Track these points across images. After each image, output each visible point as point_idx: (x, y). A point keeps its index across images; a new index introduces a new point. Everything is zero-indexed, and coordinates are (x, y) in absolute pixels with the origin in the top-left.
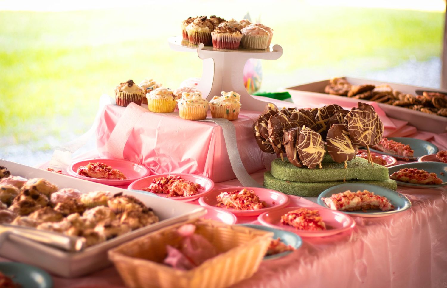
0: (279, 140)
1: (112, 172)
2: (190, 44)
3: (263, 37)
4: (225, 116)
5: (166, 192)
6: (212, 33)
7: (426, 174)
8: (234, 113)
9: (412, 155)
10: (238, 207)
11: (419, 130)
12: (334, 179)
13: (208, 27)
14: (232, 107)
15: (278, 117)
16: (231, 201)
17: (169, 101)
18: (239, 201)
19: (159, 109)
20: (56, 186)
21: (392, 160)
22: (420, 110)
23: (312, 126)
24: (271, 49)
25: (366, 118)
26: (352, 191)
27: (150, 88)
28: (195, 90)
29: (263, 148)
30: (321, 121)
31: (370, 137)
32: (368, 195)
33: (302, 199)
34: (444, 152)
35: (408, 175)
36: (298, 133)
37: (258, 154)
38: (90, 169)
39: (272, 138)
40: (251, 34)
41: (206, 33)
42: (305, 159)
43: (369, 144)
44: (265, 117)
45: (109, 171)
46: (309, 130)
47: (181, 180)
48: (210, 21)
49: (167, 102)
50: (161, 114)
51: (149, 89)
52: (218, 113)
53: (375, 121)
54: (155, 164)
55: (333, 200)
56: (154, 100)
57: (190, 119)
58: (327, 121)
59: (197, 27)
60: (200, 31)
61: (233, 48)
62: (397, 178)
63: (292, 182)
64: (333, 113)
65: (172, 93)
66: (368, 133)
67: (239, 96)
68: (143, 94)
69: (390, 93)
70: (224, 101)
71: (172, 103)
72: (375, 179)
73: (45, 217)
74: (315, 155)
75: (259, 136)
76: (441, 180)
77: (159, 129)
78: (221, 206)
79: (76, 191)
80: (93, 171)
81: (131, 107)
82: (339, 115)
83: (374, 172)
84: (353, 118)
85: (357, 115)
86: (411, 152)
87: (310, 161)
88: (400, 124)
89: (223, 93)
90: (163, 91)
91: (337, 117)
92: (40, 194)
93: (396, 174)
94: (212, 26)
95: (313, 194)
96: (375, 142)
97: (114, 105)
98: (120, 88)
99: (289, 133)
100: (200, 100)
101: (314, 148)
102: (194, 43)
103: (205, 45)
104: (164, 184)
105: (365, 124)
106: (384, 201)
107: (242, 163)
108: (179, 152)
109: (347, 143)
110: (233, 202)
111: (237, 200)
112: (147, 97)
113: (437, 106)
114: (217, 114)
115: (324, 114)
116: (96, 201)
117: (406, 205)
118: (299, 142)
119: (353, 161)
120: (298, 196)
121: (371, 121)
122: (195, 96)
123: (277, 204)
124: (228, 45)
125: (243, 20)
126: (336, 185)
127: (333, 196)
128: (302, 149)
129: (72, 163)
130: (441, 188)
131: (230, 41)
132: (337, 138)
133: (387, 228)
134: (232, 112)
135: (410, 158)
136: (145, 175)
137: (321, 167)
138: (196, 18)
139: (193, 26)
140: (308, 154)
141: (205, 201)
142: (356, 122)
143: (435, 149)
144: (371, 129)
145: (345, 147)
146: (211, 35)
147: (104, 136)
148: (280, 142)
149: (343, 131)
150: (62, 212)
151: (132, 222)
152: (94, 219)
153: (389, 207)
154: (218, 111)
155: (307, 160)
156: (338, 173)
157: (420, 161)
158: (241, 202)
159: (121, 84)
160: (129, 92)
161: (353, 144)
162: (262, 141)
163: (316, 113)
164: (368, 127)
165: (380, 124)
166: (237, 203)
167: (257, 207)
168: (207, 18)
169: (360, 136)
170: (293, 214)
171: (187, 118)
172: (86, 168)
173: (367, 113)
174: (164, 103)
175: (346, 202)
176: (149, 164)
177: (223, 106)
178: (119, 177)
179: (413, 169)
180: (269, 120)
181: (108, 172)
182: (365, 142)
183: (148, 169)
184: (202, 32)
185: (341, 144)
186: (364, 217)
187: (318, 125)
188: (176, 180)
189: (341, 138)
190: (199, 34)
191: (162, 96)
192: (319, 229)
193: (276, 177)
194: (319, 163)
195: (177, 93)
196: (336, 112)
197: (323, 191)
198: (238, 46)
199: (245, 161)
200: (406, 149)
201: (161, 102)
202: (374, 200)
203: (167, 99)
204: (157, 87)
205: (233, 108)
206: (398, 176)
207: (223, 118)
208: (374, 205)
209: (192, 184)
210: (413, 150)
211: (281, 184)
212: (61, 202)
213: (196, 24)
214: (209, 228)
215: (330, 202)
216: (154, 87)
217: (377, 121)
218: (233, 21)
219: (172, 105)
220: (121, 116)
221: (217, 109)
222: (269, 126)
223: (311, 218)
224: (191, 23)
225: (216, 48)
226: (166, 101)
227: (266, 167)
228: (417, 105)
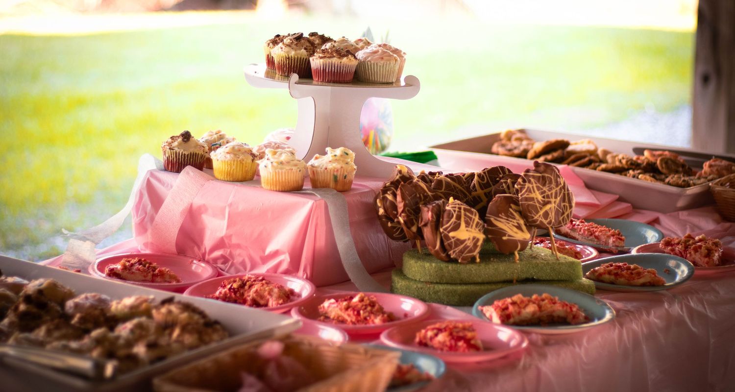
0: (414, 221)
1: (158, 271)
2: (277, 76)
3: (389, 64)
4: (332, 184)
5: (241, 301)
6: (311, 59)
7: (641, 270)
8: (346, 180)
9: (622, 244)
10: (351, 321)
11: (636, 208)
12: (499, 279)
13: (305, 49)
14: (342, 171)
15: (411, 185)
16: (340, 313)
17: (246, 163)
18: (352, 312)
19: (229, 175)
20: (73, 291)
21: (590, 252)
22: (638, 178)
23: (465, 200)
24: (403, 83)
25: (547, 186)
26: (524, 295)
27: (217, 144)
28: (286, 146)
29: (389, 233)
30: (480, 191)
31: (553, 214)
32: (549, 302)
33: (449, 309)
34: (671, 238)
35: (612, 273)
36: (442, 208)
37: (384, 243)
38: (125, 268)
39: (404, 217)
40: (372, 59)
41: (302, 59)
42: (454, 248)
43: (552, 224)
44: (392, 185)
45: (154, 271)
46: (459, 204)
47: (264, 282)
48: (308, 40)
49: (243, 164)
50: (234, 183)
51: (215, 146)
52: (320, 180)
53: (561, 189)
54: (225, 259)
55: (495, 310)
56: (222, 161)
57: (278, 189)
58: (488, 191)
59: (287, 49)
60: (293, 56)
61: (344, 81)
62: (597, 278)
63: (434, 283)
64: (497, 179)
65: (251, 151)
66: (550, 209)
67: (353, 154)
68: (207, 152)
69: (593, 153)
70: (330, 161)
71: (250, 166)
72: (562, 279)
73: (56, 334)
74: (469, 241)
75: (384, 215)
76: (664, 279)
77: (231, 205)
78: (326, 320)
79: (104, 296)
80: (129, 270)
81: (188, 173)
82: (506, 183)
83: (560, 268)
84: (525, 185)
85: (532, 180)
86: (621, 239)
87: (462, 252)
88: (606, 199)
89: (328, 149)
90: (236, 148)
91: (504, 184)
92: (49, 302)
93: (595, 271)
94: (312, 48)
95: (465, 302)
96: (562, 223)
97: (162, 170)
98: (170, 144)
99: (429, 208)
100: (292, 160)
101: (467, 230)
102: (284, 73)
103: (300, 78)
104: (238, 289)
105: (545, 194)
106: (574, 309)
107: (358, 257)
108: (262, 241)
109: (518, 223)
110: (343, 314)
111: (349, 310)
112: (211, 157)
113: (664, 171)
114: (319, 182)
115: (484, 181)
116: (134, 311)
117: (608, 316)
118: (444, 222)
119: (528, 251)
120: (443, 303)
121: (555, 190)
122: (286, 154)
123: (410, 316)
124: (335, 77)
125: (359, 38)
126: (502, 288)
127: (496, 303)
128: (449, 232)
129: (97, 259)
130: (664, 292)
131: (339, 70)
132: (503, 215)
133: (577, 349)
134: (342, 179)
135: (619, 249)
136: (210, 276)
137: (478, 260)
138: (287, 37)
139: (282, 48)
140: (458, 240)
141: (301, 313)
142: (530, 192)
143: (659, 236)
144: (555, 202)
145: (515, 229)
146: (309, 61)
147: (146, 217)
148: (416, 223)
149: (512, 206)
150: (83, 327)
151: (188, 339)
152: (131, 336)
153: (582, 319)
154: (321, 178)
155: (456, 249)
156: (505, 269)
157: (634, 252)
158: (356, 313)
159: (172, 138)
160: (184, 150)
161: (528, 225)
162: (388, 223)
163: (472, 180)
164: (550, 198)
165: (568, 194)
166: (349, 315)
167: (380, 320)
168: (304, 36)
169: (537, 212)
170: (433, 329)
171: (273, 187)
172: (118, 266)
173: (548, 177)
174: (238, 166)
175: (515, 311)
176: (215, 260)
177: (328, 169)
178: (169, 280)
179: (621, 264)
180: (399, 189)
181: (152, 272)
182: (546, 222)
183: (215, 268)
184: (296, 57)
185: (508, 225)
186: (542, 334)
187: (474, 197)
188: (256, 282)
189: (508, 216)
190: (292, 60)
191: (235, 155)
192: (472, 351)
193: (410, 276)
194: (475, 254)
195: (258, 151)
196: (503, 177)
197: (481, 296)
198: (351, 77)
199: (364, 253)
200: (613, 236)
201: (234, 165)
202: (558, 309)
203: (243, 160)
204: (227, 143)
205: (344, 172)
206: (597, 274)
207: (329, 187)
208: (559, 317)
209: (281, 288)
210: (623, 237)
211: (417, 287)
212: (80, 312)
213: (287, 45)
214: (305, 347)
215: (492, 313)
216: (223, 142)
217: (563, 190)
218: (344, 40)
219: (251, 170)
220: (172, 187)
221: (320, 174)
222: (399, 198)
223: (461, 334)
224: (279, 43)
225: (317, 81)
226: (241, 163)
227: (395, 264)
228: (634, 170)
